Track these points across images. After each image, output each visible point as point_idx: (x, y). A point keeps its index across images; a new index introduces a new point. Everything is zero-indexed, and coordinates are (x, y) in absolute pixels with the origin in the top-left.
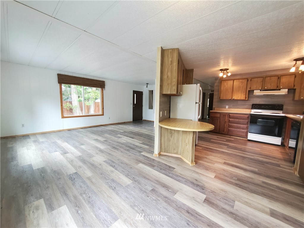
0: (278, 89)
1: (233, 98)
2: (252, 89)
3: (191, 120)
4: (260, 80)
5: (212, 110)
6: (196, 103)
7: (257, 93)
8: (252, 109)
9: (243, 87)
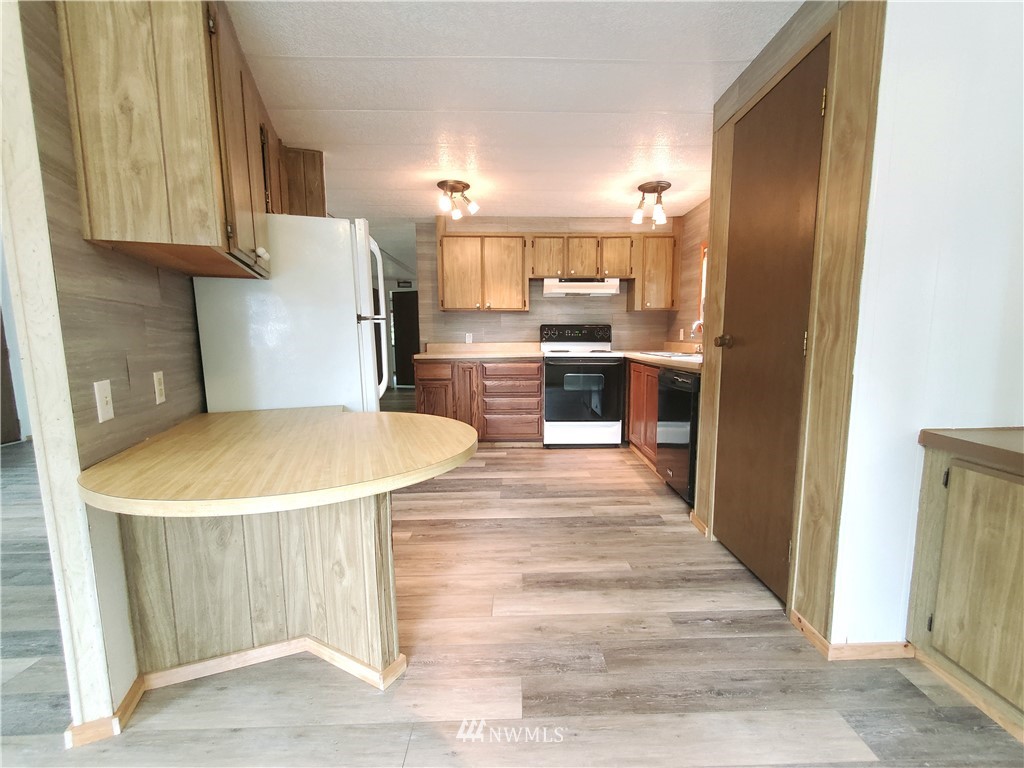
0: (599, 277)
1: (488, 305)
2: (539, 273)
3: (345, 409)
4: (556, 244)
5: (418, 352)
6: (360, 318)
7: (552, 287)
8: (541, 341)
9: (512, 265)
